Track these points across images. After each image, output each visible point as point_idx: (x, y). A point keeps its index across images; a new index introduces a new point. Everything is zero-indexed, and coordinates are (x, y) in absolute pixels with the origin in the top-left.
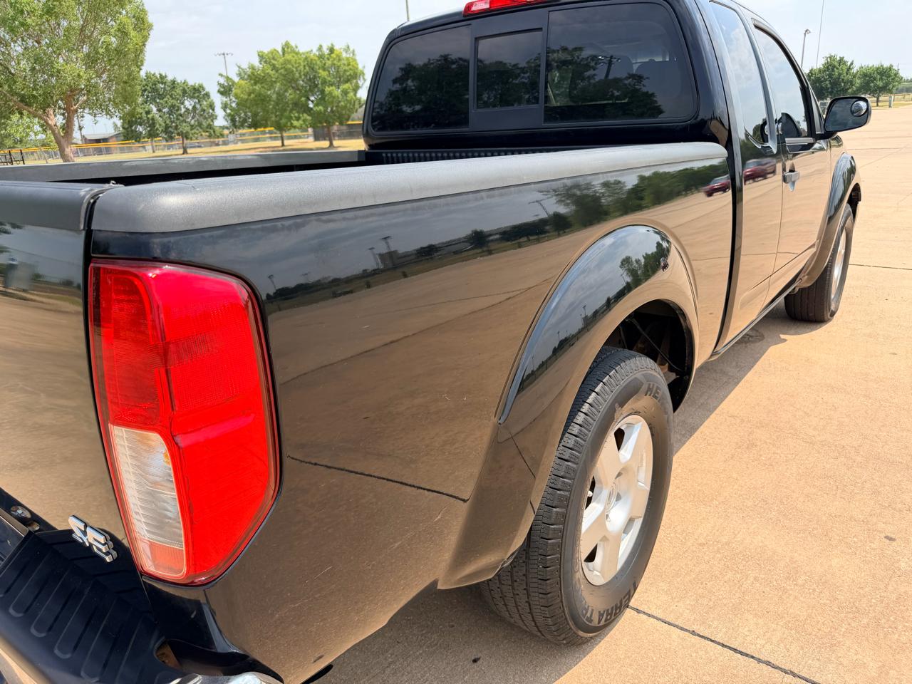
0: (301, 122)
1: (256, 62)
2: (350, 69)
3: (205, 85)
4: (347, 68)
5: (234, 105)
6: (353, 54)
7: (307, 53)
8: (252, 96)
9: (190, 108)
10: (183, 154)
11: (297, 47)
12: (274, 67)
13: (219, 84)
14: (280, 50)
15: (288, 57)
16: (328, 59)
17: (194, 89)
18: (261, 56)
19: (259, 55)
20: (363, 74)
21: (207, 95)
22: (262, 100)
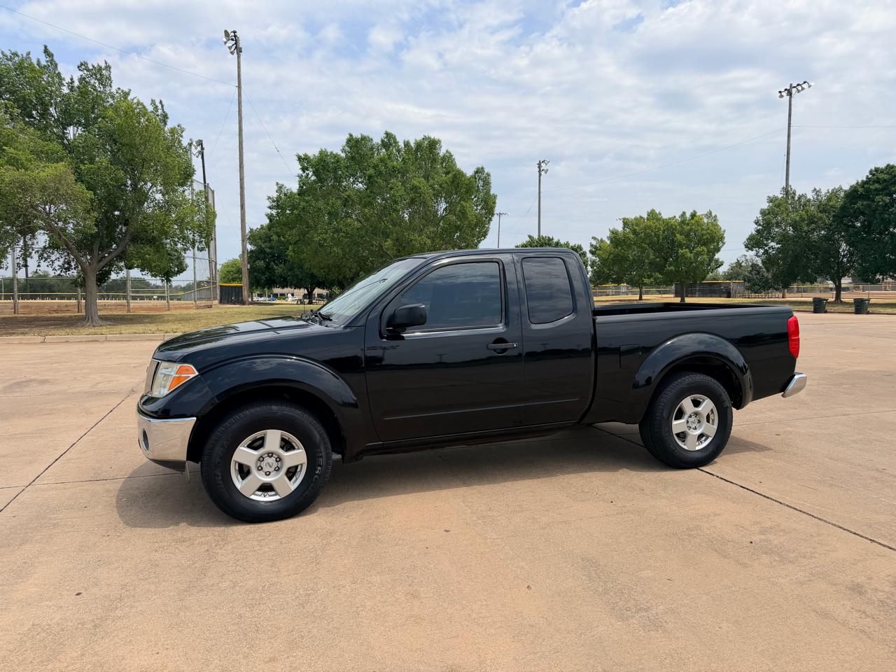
0: (652, 280)
1: (620, 228)
2: (709, 233)
4: (704, 232)
5: (598, 263)
6: (716, 220)
7: (670, 219)
8: (612, 256)
11: (660, 214)
12: (634, 232)
13: (592, 245)
14: (645, 217)
16: (688, 224)
18: (626, 223)
19: (624, 222)
20: (723, 238)
22: (618, 260)
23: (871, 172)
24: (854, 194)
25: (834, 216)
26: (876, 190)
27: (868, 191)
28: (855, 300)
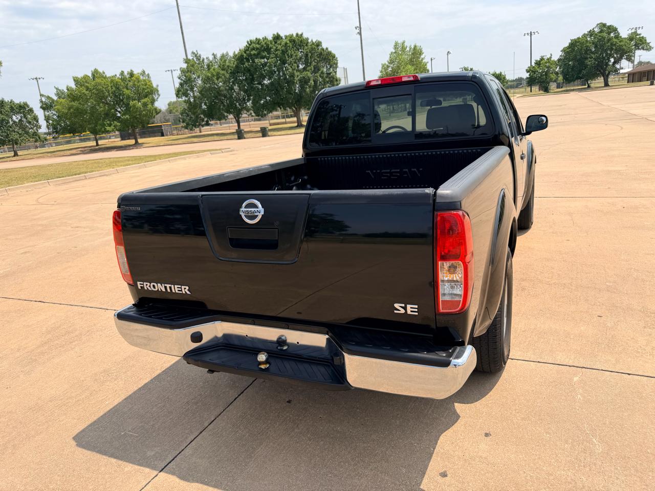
0: (112, 127)
1: (73, 85)
2: (148, 88)
3: (28, 103)
4: (145, 87)
5: (55, 117)
6: (148, 77)
7: (113, 77)
8: (72, 110)
9: (17, 121)
10: (14, 156)
11: (104, 73)
12: (87, 88)
13: (41, 102)
14: (90, 75)
15: (98, 80)
16: (130, 81)
17: (20, 106)
18: (76, 80)
19: (74, 80)
20: (158, 91)
21: (31, 110)
22: (79, 112)
23: (248, 42)
24: (241, 58)
25: (231, 73)
26: (254, 54)
27: (250, 55)
28: (261, 128)
